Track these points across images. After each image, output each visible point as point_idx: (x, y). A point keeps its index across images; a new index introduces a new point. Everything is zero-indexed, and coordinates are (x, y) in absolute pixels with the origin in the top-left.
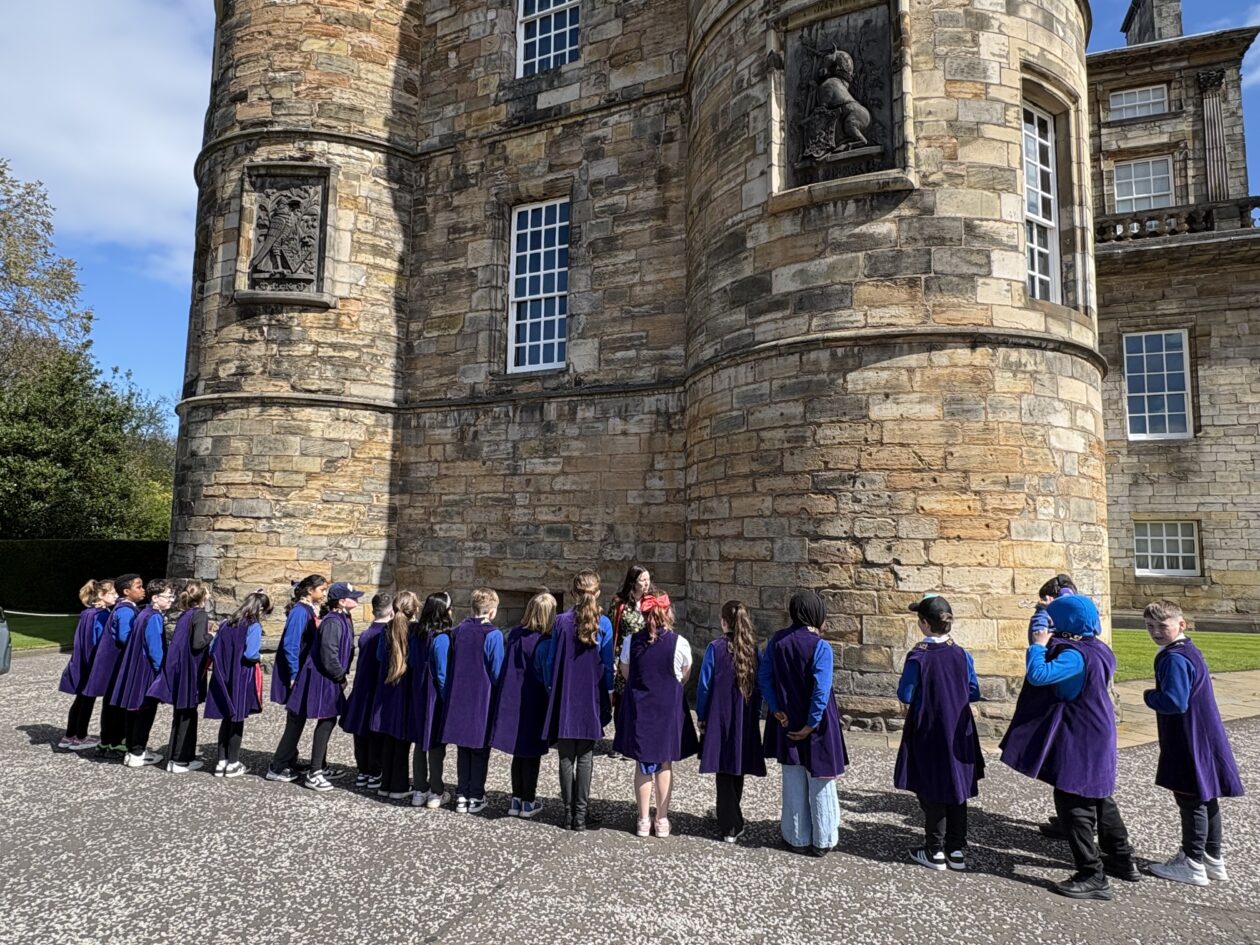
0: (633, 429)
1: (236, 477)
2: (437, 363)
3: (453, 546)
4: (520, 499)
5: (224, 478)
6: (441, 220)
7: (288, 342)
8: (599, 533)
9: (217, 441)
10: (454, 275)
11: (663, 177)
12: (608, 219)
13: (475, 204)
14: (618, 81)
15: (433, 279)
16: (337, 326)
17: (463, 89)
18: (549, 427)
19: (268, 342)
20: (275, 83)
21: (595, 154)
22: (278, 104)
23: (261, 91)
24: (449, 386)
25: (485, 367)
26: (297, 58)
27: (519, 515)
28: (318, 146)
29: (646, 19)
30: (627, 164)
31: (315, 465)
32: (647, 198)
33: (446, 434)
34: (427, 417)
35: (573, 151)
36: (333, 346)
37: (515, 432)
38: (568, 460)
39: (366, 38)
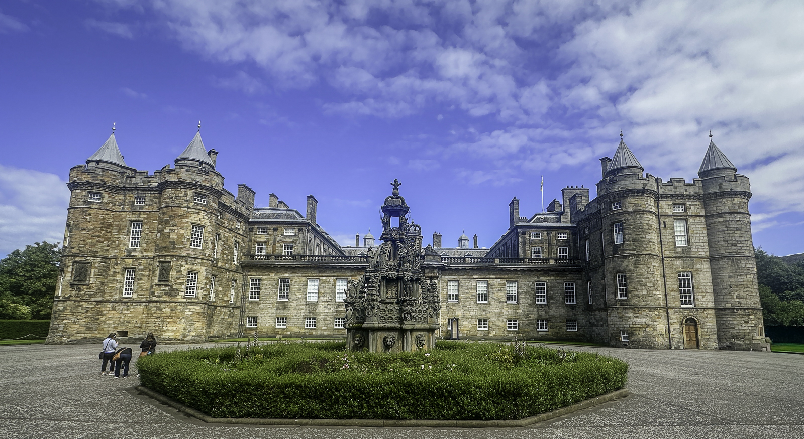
0: (141, 307)
1: (68, 313)
2: (109, 294)
3: (110, 324)
4: (122, 317)
5: (65, 313)
6: (112, 270)
7: (80, 291)
8: (135, 322)
9: (64, 307)
10: (114, 280)
11: (150, 271)
12: (141, 275)
13: (119, 269)
14: (145, 254)
15: (110, 280)
16: (90, 288)
17: (118, 248)
18: (128, 306)
19: (76, 291)
20: (80, 247)
21: (140, 265)
22: (81, 251)
23: (77, 248)
24: (111, 298)
25: (118, 296)
26: (85, 243)
27: (122, 319)
28: (88, 258)
29: (150, 245)
30: (145, 267)
31: (84, 311)
32: (147, 273)
33: (110, 306)
34: (106, 303)
35: (136, 263)
36: (89, 292)
37: (122, 307)
38: (131, 311)
39: (99, 239)
